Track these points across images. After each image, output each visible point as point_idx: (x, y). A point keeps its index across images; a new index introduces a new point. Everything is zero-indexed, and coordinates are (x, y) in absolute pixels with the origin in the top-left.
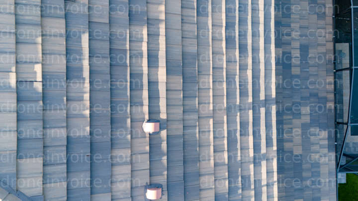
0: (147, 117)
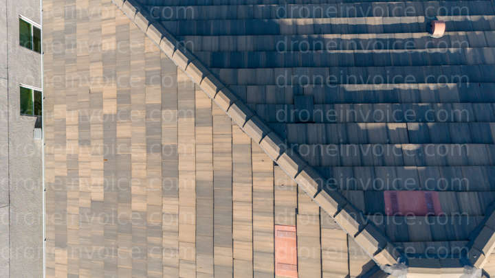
0: (425, 34)
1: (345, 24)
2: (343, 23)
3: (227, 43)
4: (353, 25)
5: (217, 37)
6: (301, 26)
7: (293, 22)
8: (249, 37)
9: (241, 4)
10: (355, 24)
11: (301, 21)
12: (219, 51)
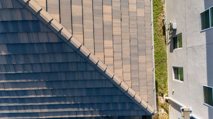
3: (34, 38)
5: (40, 42)
8: (22, 42)
9: (33, 64)
12: (37, 32)
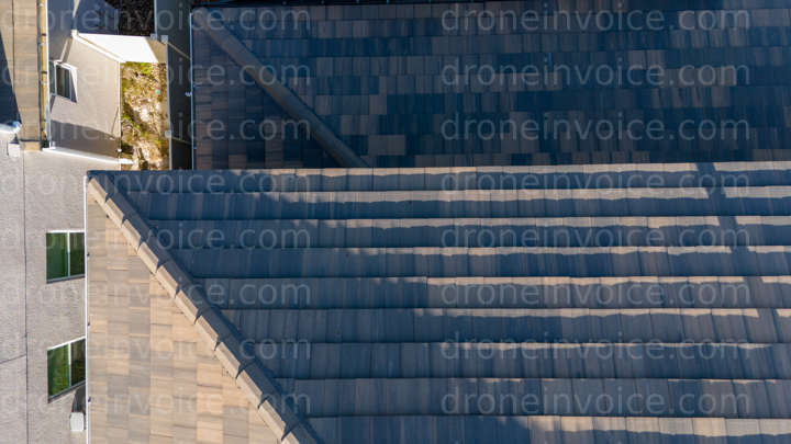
1: (654, 433)
2: (650, 430)
4: (670, 436)
6: (571, 433)
7: (555, 423)
9: (455, 377)
10: (673, 434)
11: (570, 424)
